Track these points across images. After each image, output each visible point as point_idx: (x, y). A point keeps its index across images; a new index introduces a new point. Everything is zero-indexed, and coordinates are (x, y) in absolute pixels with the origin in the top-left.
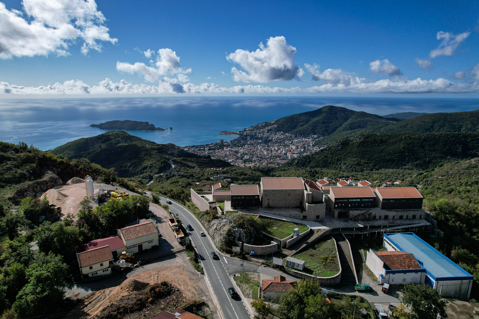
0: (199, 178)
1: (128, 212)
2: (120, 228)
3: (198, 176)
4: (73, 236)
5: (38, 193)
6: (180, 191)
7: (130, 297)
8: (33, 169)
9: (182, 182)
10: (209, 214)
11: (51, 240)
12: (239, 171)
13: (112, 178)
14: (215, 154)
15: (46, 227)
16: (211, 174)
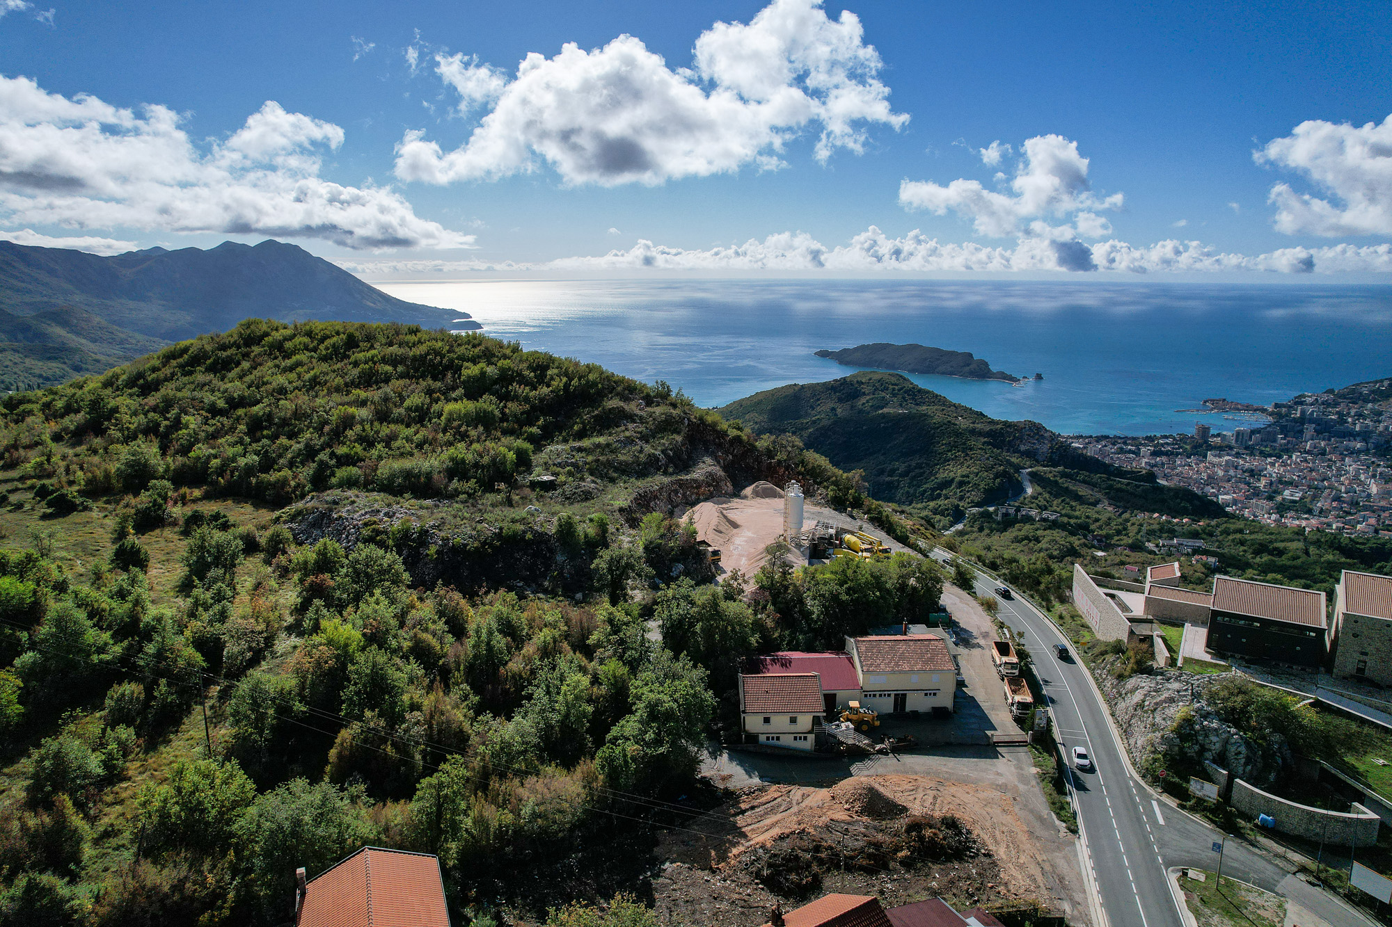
0: (1108, 537)
1: (882, 597)
2: (852, 635)
3: (1104, 532)
4: (738, 628)
5: (677, 506)
6: (1039, 565)
7: (851, 828)
8: (676, 450)
9: (1049, 542)
10: (1123, 653)
11: (690, 627)
12: (1253, 537)
13: (853, 498)
14: (1173, 469)
15: (682, 590)
16: (1151, 533)
